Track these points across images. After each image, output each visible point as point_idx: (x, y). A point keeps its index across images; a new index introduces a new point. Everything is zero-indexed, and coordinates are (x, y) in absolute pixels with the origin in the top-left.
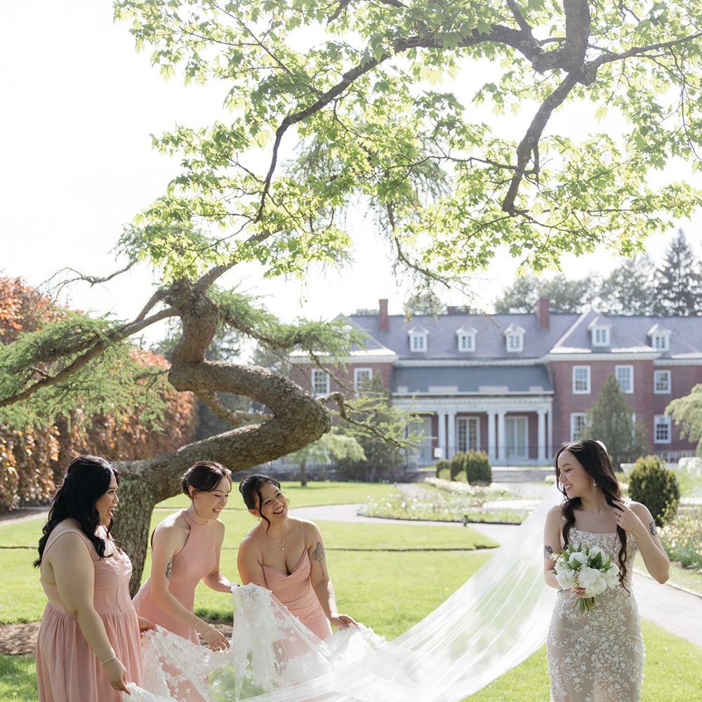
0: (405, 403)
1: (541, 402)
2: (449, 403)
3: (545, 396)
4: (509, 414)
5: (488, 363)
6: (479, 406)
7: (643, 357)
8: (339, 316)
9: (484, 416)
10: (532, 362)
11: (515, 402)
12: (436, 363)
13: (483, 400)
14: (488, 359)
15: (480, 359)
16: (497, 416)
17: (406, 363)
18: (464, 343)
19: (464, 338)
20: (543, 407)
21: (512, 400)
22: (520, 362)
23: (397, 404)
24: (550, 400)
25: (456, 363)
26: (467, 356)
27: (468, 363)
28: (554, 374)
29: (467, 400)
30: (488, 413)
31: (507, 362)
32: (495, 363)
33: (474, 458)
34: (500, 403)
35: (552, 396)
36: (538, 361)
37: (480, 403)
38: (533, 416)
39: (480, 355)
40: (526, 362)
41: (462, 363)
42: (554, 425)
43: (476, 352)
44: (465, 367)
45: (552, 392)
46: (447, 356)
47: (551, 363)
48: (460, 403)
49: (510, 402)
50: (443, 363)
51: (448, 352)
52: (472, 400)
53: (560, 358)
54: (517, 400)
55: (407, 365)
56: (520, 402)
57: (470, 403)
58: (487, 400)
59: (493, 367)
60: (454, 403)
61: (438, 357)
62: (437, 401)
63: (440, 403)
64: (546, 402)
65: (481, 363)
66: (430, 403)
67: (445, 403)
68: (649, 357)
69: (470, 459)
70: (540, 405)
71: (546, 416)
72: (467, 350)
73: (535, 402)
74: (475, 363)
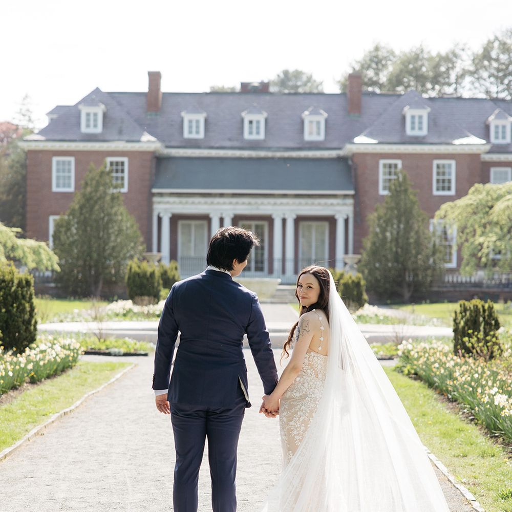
0: (168, 203)
1: (338, 204)
2: (224, 203)
3: (346, 196)
4: (299, 220)
5: (279, 154)
6: (262, 207)
7: (467, 150)
8: (93, 92)
9: (269, 220)
10: (333, 154)
11: (306, 204)
12: (214, 153)
13: (266, 200)
14: (279, 149)
15: (269, 149)
16: (284, 221)
17: (175, 152)
18: (251, 128)
19: (251, 122)
20: (342, 209)
21: (303, 201)
22: (318, 154)
23: (159, 203)
24: (350, 201)
25: (238, 153)
26: (254, 145)
28: (356, 169)
29: (246, 200)
30: (274, 216)
31: (302, 154)
32: (287, 154)
33: (137, 270)
34: (288, 204)
35: (353, 196)
36: (341, 153)
37: (262, 204)
38: (331, 221)
39: (271, 144)
41: (246, 154)
42: (355, 234)
43: (264, 141)
44: (250, 159)
45: (352, 192)
46: (228, 144)
47: (354, 156)
48: (237, 203)
49: (300, 204)
50: (221, 153)
51: (230, 140)
52: (253, 200)
53: (362, 149)
54: (310, 201)
55: (177, 155)
56: (313, 204)
57: (250, 204)
58: (272, 201)
59: (285, 159)
60: (231, 203)
61: (217, 145)
62: (209, 200)
63: (212, 203)
64: (345, 204)
65: (270, 154)
66: (199, 203)
67: (218, 203)
68: (474, 150)
69: (133, 270)
70: (338, 208)
71: (346, 221)
72: (254, 137)
73: (332, 204)
74: (262, 154)
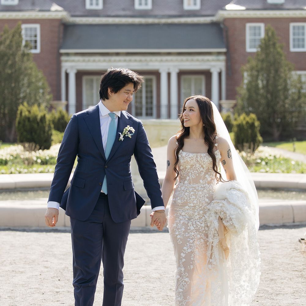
0: (73, 61)
1: (213, 60)
2: (120, 61)
3: (219, 54)
4: (181, 74)
5: (163, 21)
6: (150, 63)
9: (157, 74)
10: (208, 20)
11: (187, 60)
12: (110, 20)
13: (154, 58)
14: (163, 17)
15: (155, 16)
16: (169, 75)
21: (184, 58)
22: (195, 20)
23: (66, 61)
24: (223, 58)
25: (130, 20)
26: (144, 14)
27: (143, 21)
28: (227, 31)
30: (161, 71)
31: (183, 20)
32: (170, 21)
34: (172, 61)
35: (225, 54)
36: (214, 19)
37: (151, 61)
38: (207, 74)
39: (157, 12)
40: (202, 20)
41: (137, 20)
42: (227, 85)
43: (152, 10)
44: (140, 25)
45: (224, 50)
46: (122, 13)
47: (226, 20)
48: (130, 61)
49: (182, 61)
50: (117, 20)
51: (124, 10)
52: (143, 58)
53: (232, 15)
54: (190, 58)
55: (81, 23)
56: (192, 60)
57: (140, 61)
58: (159, 58)
60: (125, 61)
61: (113, 14)
62: (107, 58)
63: (110, 61)
64: (218, 60)
65: (156, 21)
66: (99, 61)
67: (115, 61)
70: (213, 63)
71: (220, 74)
72: (143, 7)
73: (208, 60)
74: (150, 20)
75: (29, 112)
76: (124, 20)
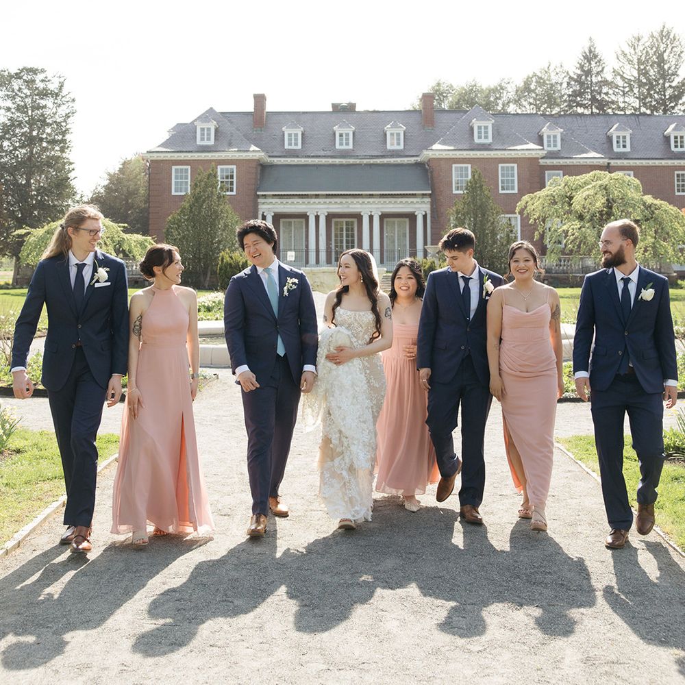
0: (271, 203)
1: (417, 202)
2: (320, 203)
3: (424, 195)
4: (383, 217)
5: (365, 161)
6: (352, 206)
7: (527, 154)
8: (207, 112)
9: (359, 217)
10: (412, 160)
11: (390, 203)
12: (310, 161)
13: (355, 200)
14: (365, 157)
15: (356, 157)
16: (371, 217)
17: (276, 161)
18: (341, 140)
19: (341, 135)
20: (421, 207)
21: (387, 200)
22: (399, 160)
23: (263, 203)
24: (428, 200)
25: (330, 161)
26: (344, 154)
27: (344, 161)
28: (432, 172)
29: (338, 200)
30: (362, 214)
31: (385, 161)
32: (372, 161)
34: (374, 203)
35: (430, 195)
36: (419, 159)
37: (352, 203)
38: (412, 217)
39: (359, 153)
40: (405, 160)
41: (337, 161)
42: (432, 228)
43: (353, 150)
44: (341, 165)
45: (430, 192)
46: (322, 153)
47: (430, 160)
48: (331, 203)
49: (385, 203)
50: (316, 161)
51: (323, 150)
52: (344, 200)
53: (437, 155)
54: (393, 200)
55: (280, 163)
56: (396, 203)
57: (341, 203)
58: (361, 200)
59: (371, 165)
60: (325, 203)
61: (313, 154)
63: (309, 203)
64: (423, 203)
65: (358, 161)
66: (297, 203)
67: (315, 203)
68: (534, 154)
70: (417, 206)
71: (425, 217)
72: (344, 147)
73: (412, 203)
74: (351, 161)
75: (231, 258)
76: (323, 161)
